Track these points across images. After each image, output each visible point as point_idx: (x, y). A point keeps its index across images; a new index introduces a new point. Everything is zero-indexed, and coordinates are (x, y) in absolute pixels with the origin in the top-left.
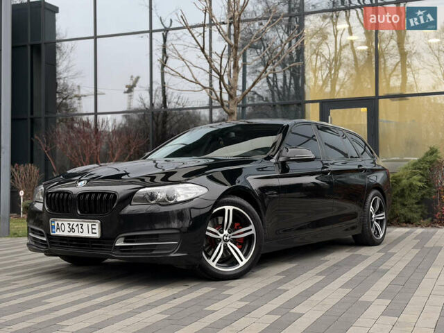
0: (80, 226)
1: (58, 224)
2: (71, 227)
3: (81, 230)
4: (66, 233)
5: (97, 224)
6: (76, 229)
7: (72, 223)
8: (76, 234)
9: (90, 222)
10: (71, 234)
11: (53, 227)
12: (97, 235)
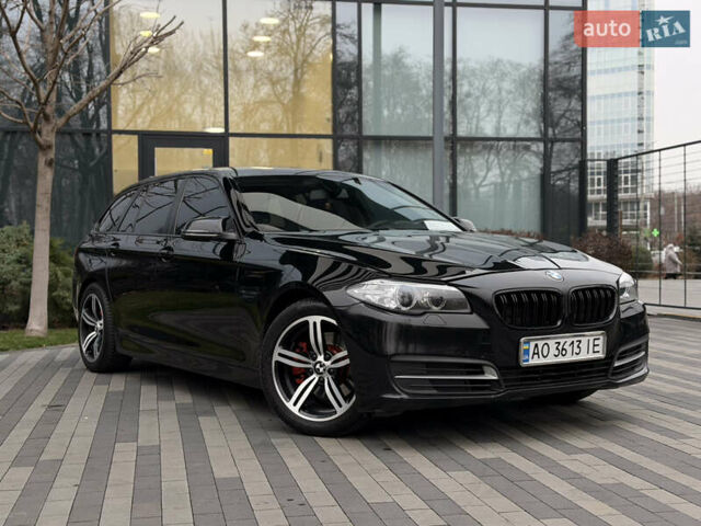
0: (576, 344)
1: (536, 345)
2: (560, 348)
3: (576, 350)
4: (551, 360)
5: (601, 337)
6: (569, 349)
7: (562, 341)
8: (569, 358)
9: (592, 335)
10: (561, 359)
11: (527, 352)
12: (601, 355)
